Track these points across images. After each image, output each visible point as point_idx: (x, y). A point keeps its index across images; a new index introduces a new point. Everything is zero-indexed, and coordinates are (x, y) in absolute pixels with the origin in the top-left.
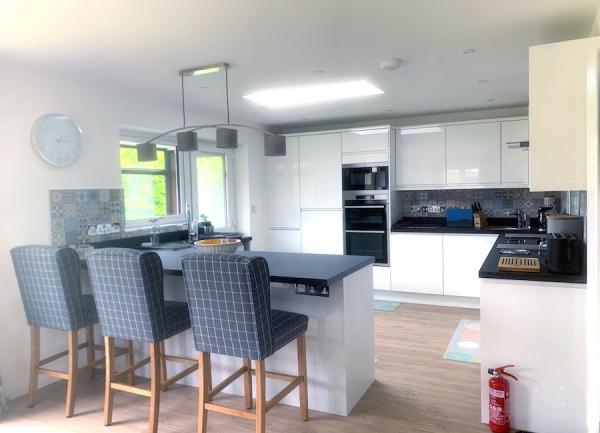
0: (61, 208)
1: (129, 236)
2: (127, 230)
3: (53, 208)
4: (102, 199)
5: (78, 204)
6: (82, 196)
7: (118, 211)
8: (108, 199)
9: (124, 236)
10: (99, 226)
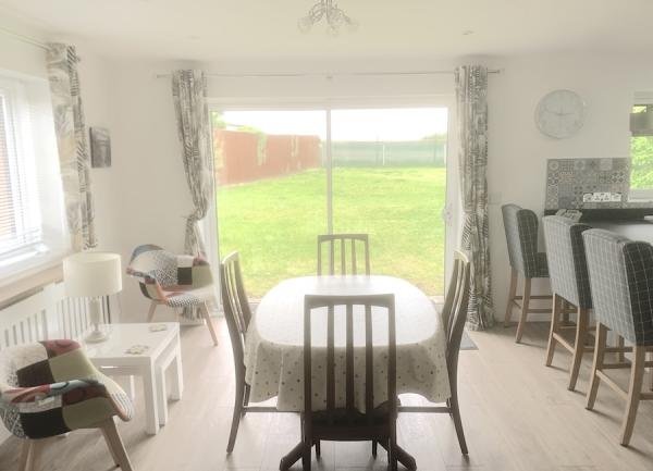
0: (557, 175)
1: (632, 207)
2: (629, 201)
3: (549, 175)
4: (602, 168)
5: (575, 172)
6: (580, 165)
7: (621, 180)
8: (610, 168)
9: (625, 206)
10: (595, 194)
